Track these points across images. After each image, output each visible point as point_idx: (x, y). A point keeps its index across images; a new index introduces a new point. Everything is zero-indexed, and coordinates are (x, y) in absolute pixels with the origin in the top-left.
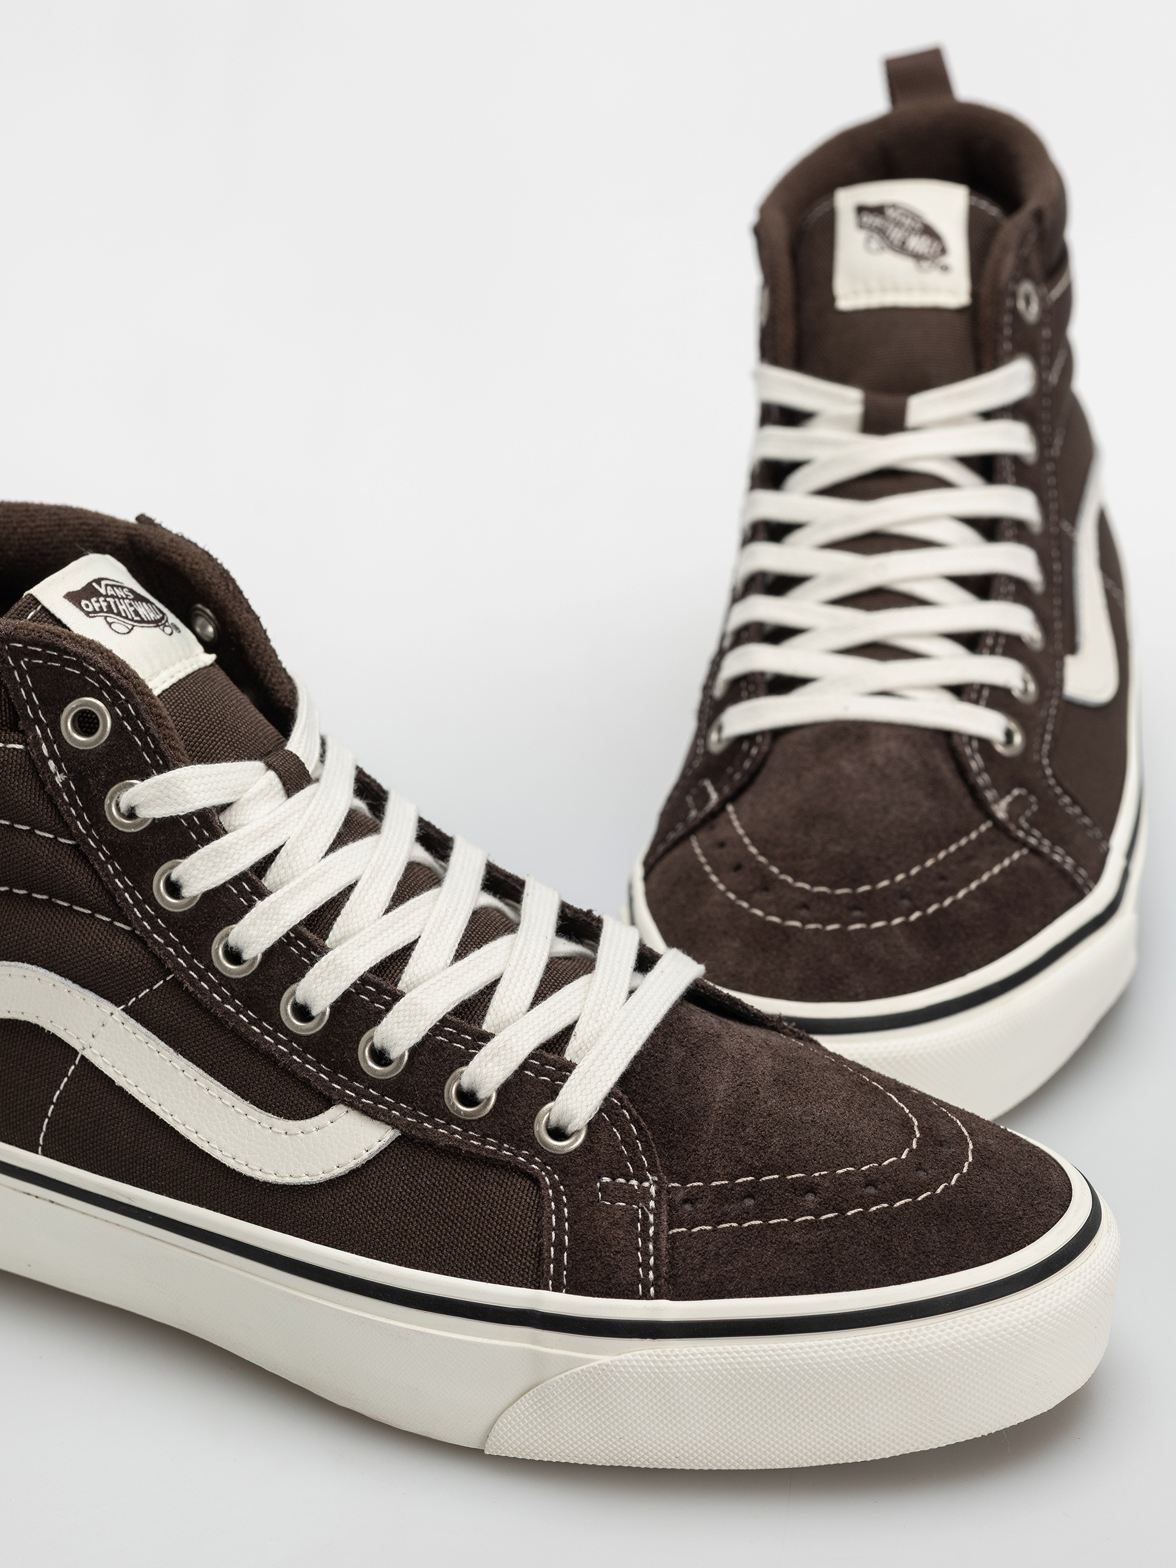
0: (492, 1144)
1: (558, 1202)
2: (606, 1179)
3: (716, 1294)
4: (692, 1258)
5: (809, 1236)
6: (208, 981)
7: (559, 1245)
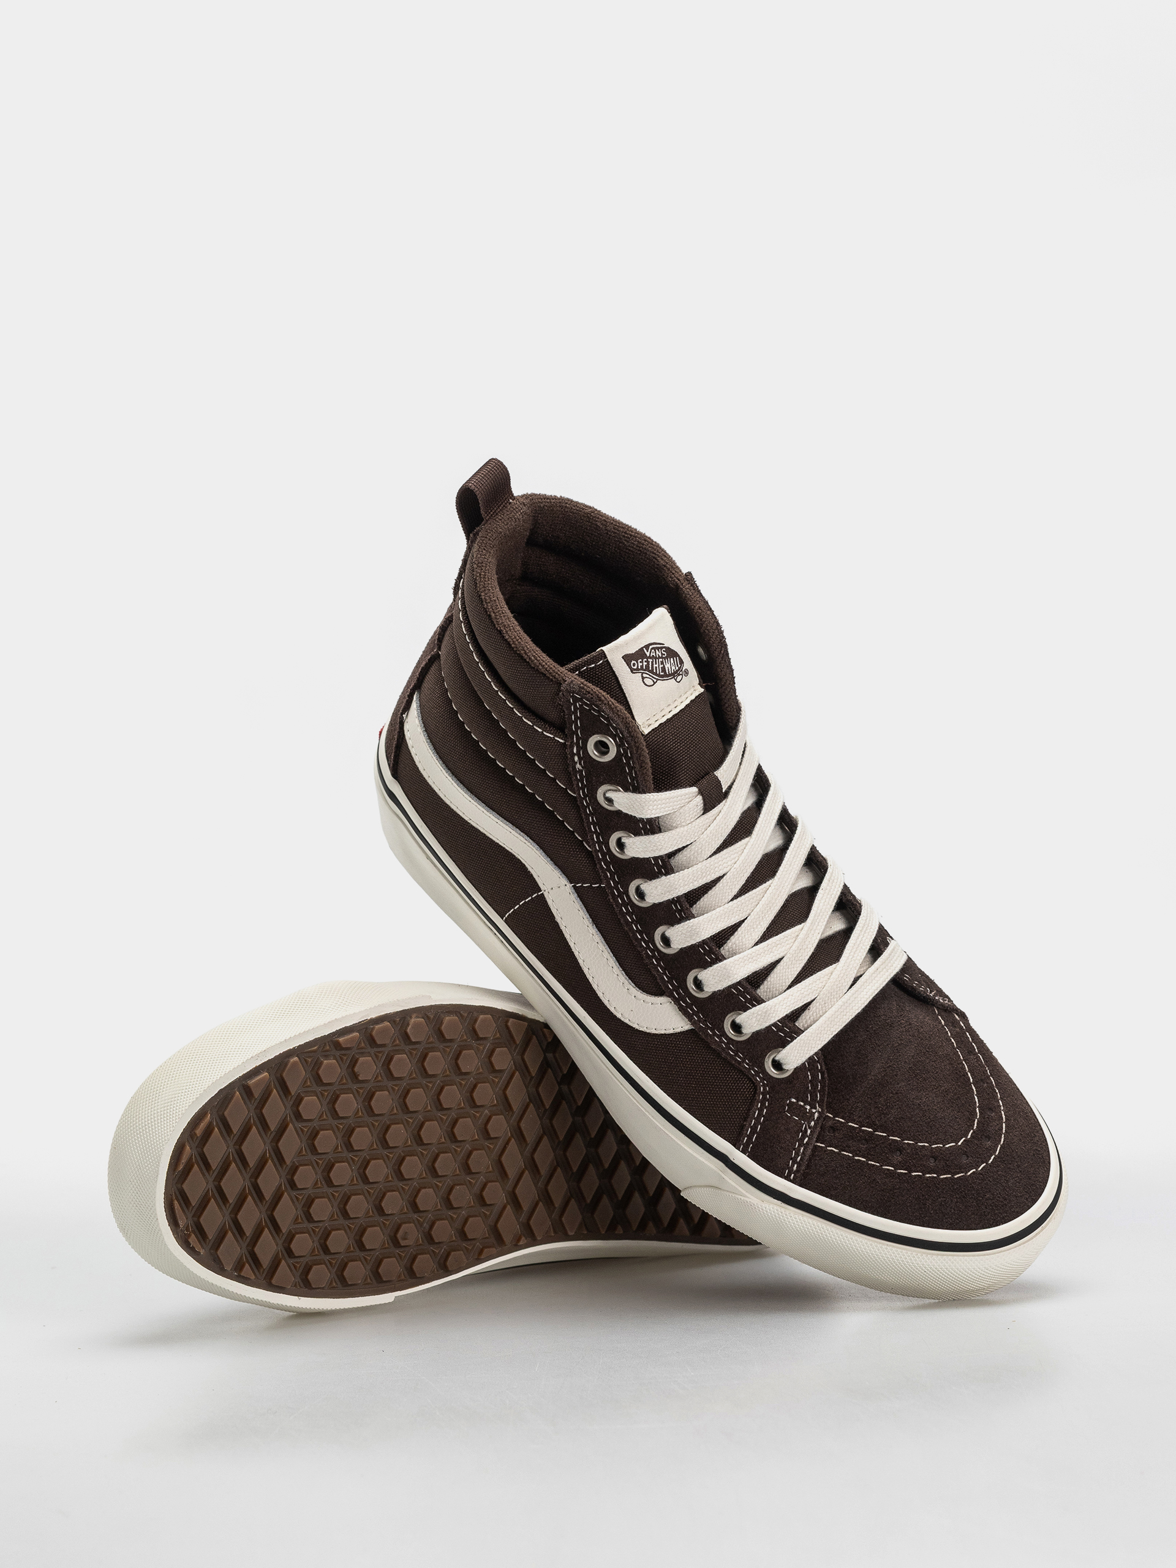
0: (740, 1057)
1: (763, 1105)
2: (794, 1100)
3: (824, 1193)
4: (821, 1166)
5: (886, 1180)
6: (623, 899)
7: (754, 1129)
